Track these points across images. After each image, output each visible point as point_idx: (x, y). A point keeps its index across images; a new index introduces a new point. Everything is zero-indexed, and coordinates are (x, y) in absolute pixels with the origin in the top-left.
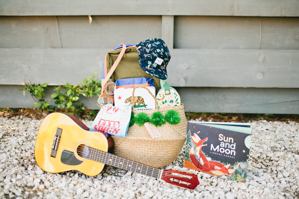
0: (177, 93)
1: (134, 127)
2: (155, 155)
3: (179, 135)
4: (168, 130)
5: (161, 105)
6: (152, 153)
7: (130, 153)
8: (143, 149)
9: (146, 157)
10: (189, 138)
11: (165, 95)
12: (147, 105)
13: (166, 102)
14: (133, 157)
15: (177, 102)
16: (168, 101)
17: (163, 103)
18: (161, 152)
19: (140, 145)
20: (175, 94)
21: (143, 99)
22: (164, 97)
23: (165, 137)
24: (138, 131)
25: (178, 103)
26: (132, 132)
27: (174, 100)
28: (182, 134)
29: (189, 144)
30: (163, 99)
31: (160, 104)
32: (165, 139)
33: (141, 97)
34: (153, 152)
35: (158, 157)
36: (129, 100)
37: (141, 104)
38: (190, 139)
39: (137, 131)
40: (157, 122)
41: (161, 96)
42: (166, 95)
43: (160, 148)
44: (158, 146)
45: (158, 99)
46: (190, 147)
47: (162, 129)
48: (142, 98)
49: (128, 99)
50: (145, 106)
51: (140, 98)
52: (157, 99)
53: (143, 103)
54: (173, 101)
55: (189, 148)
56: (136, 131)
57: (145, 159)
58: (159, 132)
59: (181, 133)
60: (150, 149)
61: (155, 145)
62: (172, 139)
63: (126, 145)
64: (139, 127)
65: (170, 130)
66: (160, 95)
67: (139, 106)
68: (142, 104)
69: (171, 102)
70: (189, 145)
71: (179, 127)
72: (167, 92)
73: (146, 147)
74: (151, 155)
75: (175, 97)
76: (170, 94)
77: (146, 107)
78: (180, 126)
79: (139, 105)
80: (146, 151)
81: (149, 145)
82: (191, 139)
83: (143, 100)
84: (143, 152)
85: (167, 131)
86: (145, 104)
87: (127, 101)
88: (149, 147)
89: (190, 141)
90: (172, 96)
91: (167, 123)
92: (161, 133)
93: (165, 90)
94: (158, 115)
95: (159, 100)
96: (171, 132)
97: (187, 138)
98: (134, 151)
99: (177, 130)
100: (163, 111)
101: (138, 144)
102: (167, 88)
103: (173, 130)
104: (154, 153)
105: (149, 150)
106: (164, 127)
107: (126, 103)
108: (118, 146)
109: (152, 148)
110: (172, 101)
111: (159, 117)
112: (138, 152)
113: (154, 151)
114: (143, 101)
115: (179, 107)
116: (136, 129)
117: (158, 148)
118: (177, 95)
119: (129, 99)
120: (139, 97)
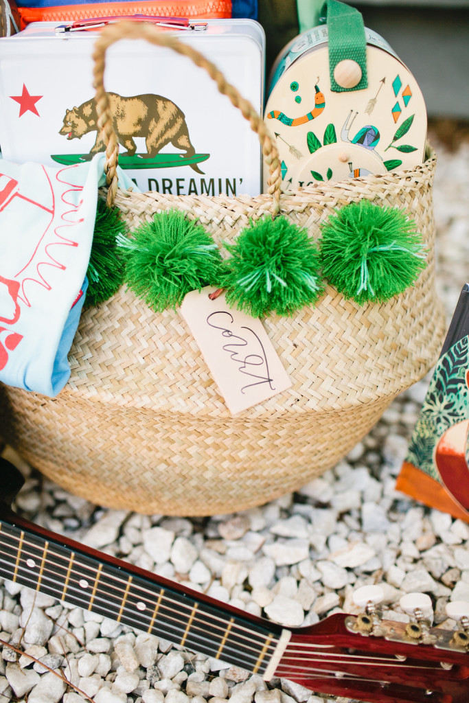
0: (408, 79)
1: (121, 312)
2: (242, 475)
3: (393, 357)
4: (331, 336)
5: (299, 155)
6: (226, 464)
7: (100, 458)
8: (175, 448)
9: (194, 483)
10: (455, 376)
11: (325, 88)
12: (206, 157)
13: (331, 135)
14: (117, 474)
15: (403, 141)
16: (346, 135)
17: (313, 144)
18: (284, 456)
19: (157, 431)
20: (397, 84)
21: (179, 114)
22: (320, 105)
23: (311, 391)
24: (145, 344)
25: (406, 149)
26: (108, 344)
27: (388, 130)
28: (410, 346)
29: (445, 402)
30: (311, 116)
31: (292, 149)
32: (312, 405)
33: (165, 100)
34: (233, 460)
35: (264, 478)
36: (87, 120)
37: (169, 149)
38: (456, 381)
39: (133, 338)
40: (264, 299)
41: (298, 100)
42: (336, 89)
43: (277, 442)
44: (264, 434)
45: (282, 117)
46: (451, 418)
47: (294, 333)
48: (171, 109)
49: (79, 112)
50: (192, 158)
51: (160, 104)
52: (272, 115)
53: (182, 141)
54: (377, 137)
55: (439, 420)
56: (130, 343)
57: (186, 492)
58: (279, 352)
59: (407, 338)
60: (217, 447)
61: (246, 432)
62: (354, 400)
63: (72, 419)
64: (150, 313)
65: (347, 336)
66: (294, 87)
67: (152, 160)
68: (176, 145)
69: (360, 141)
70: (447, 407)
71: (398, 307)
72: (347, 69)
73: (192, 438)
74: (223, 476)
75: (396, 110)
76: (362, 84)
77: (200, 165)
78: (406, 302)
79: (154, 151)
80: (190, 456)
81: (209, 431)
82: (460, 385)
83: (180, 121)
84: (176, 459)
85: (329, 347)
86: (191, 150)
87: (74, 126)
88: (209, 441)
89: (455, 391)
90: (373, 102)
91: (332, 292)
92: (290, 359)
93: (335, 59)
94: (278, 242)
95: (289, 122)
96: (351, 352)
97: (442, 372)
98: (118, 452)
99: (389, 328)
100: (309, 207)
101: (140, 424)
102: (348, 41)
103: (363, 333)
104: (238, 466)
105: (210, 451)
106: (307, 316)
107: (72, 135)
108: (29, 413)
109: (228, 442)
110: (368, 137)
111: (283, 265)
112: (144, 459)
113: (242, 454)
114: (184, 130)
115: (413, 180)
116: (131, 326)
117: (262, 443)
118: (407, 98)
119: (87, 111)
120: (151, 100)
